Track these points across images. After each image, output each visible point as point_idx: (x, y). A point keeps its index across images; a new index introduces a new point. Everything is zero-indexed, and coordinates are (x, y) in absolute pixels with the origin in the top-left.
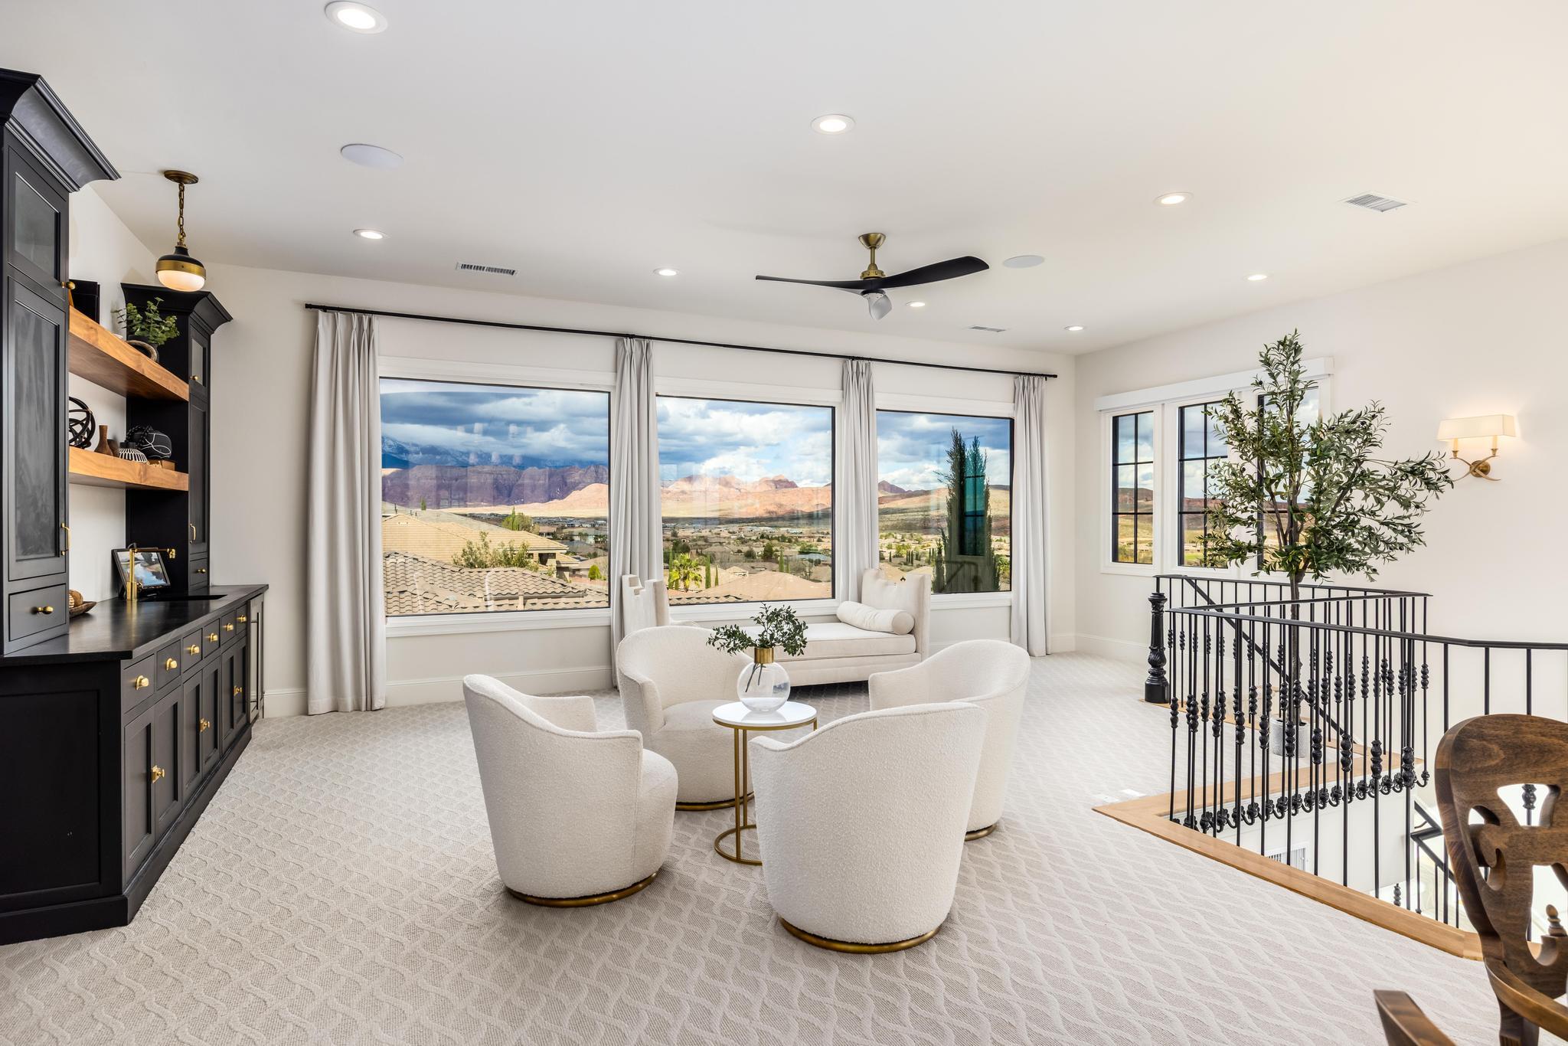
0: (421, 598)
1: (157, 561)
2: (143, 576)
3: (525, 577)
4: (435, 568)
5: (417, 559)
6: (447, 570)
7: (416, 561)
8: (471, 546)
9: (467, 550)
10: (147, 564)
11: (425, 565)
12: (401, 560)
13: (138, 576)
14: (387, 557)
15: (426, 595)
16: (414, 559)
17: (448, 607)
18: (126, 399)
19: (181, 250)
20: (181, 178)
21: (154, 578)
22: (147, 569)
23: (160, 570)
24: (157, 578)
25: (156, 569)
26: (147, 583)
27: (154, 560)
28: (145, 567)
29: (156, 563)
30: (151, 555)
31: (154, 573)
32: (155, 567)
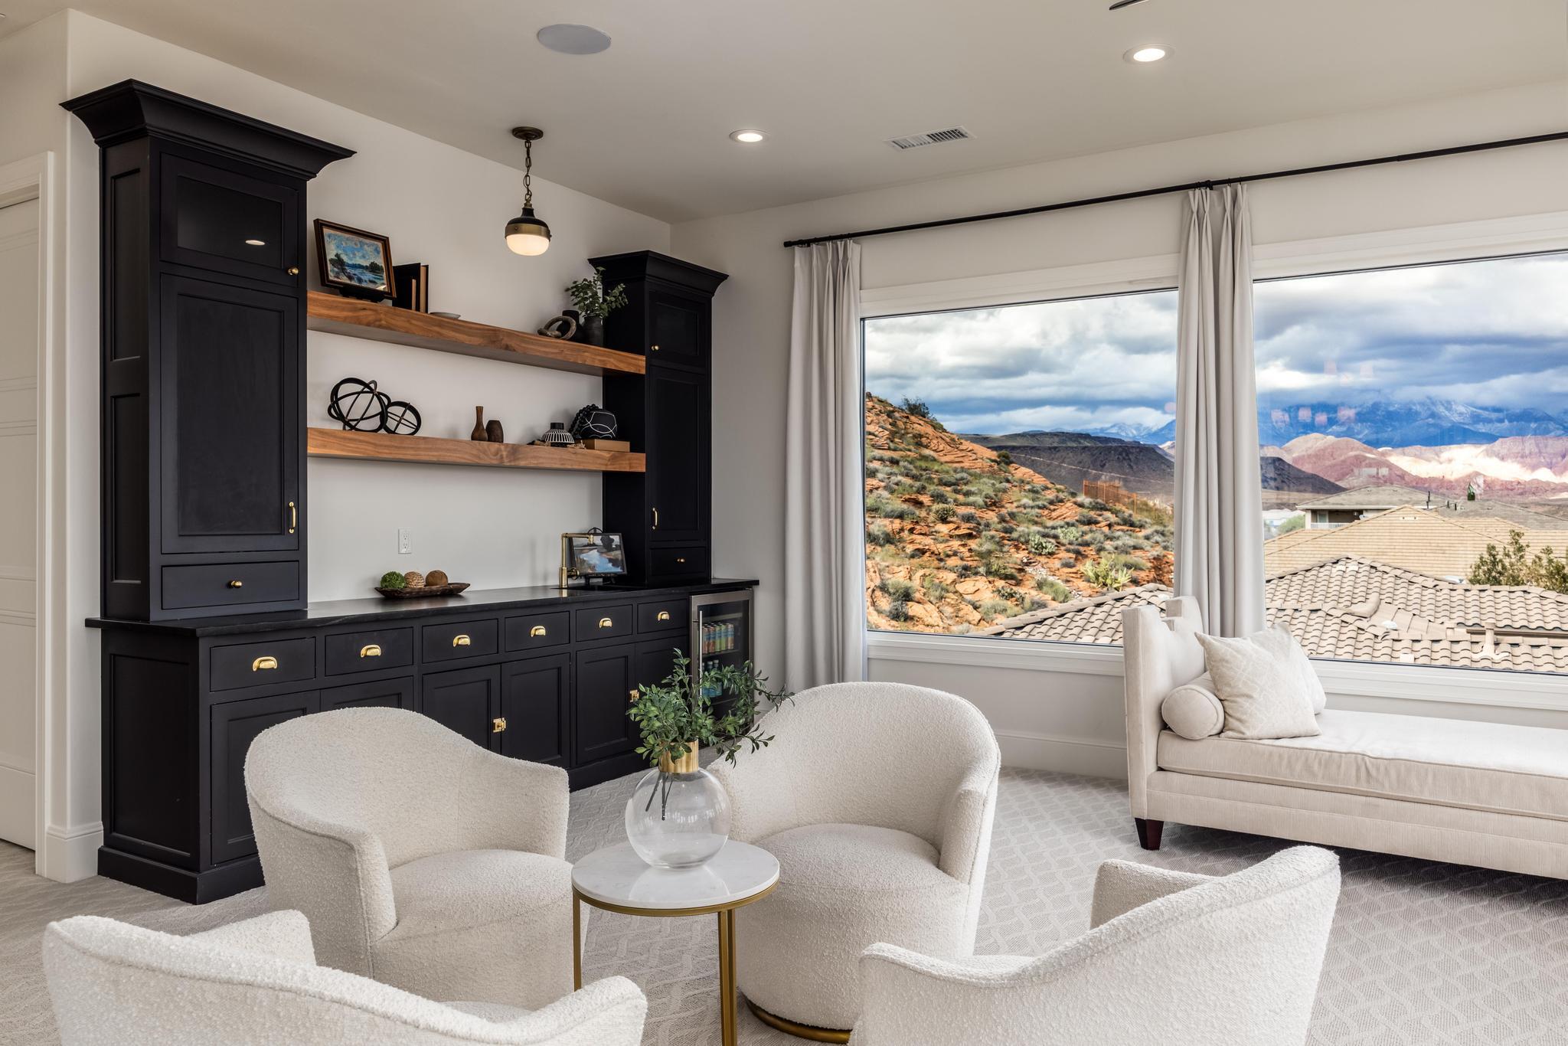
0: (1338, 621)
1: (618, 548)
2: (597, 562)
3: (1544, 602)
4: (1399, 582)
5: (1375, 568)
6: (1416, 585)
7: (1374, 570)
8: (1494, 553)
9: (1486, 556)
10: (605, 550)
11: (1385, 576)
12: (1353, 567)
13: (591, 562)
14: (1334, 563)
15: (1345, 618)
16: (1372, 567)
17: (1373, 637)
18: (601, 378)
19: (528, 211)
20: (527, 134)
21: (610, 565)
22: (604, 555)
23: (620, 557)
24: (613, 565)
25: (615, 555)
26: (599, 570)
27: (614, 546)
28: (602, 553)
29: (616, 549)
30: (613, 540)
31: (610, 560)
32: (613, 553)
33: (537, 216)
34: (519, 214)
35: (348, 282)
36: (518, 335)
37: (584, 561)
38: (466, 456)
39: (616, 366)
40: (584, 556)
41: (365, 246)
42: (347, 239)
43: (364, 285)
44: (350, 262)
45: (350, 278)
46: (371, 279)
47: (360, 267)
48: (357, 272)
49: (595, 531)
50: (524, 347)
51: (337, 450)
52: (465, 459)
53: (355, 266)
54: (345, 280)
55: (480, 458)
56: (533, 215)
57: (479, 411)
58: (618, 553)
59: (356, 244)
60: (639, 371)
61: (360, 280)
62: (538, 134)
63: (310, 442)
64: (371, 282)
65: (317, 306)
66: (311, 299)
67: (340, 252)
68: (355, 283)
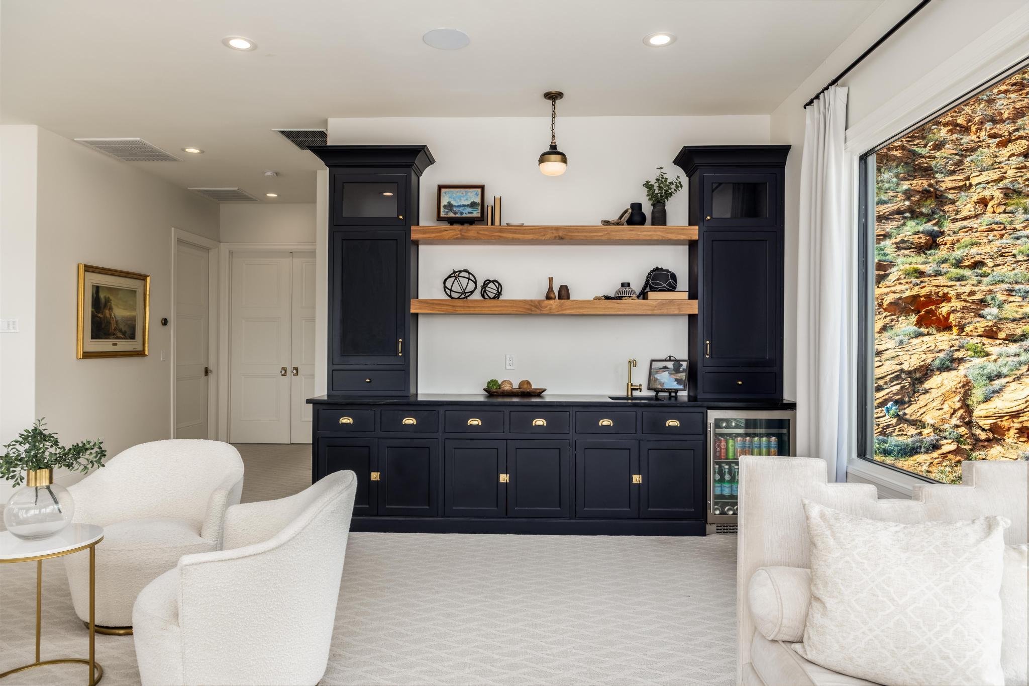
1: (684, 370)
2: (666, 381)
10: (674, 372)
13: (662, 381)
18: (688, 246)
19: (553, 147)
20: (553, 97)
21: (675, 383)
22: (672, 376)
23: (684, 378)
24: (677, 384)
25: (680, 376)
26: (666, 386)
27: (681, 370)
28: (671, 374)
29: (682, 372)
30: (682, 365)
31: (676, 380)
32: (680, 375)
33: (559, 150)
34: (547, 149)
35: (454, 216)
36: (565, 229)
37: (657, 379)
38: (521, 310)
39: (664, 237)
40: (658, 376)
41: (469, 194)
42: (457, 192)
43: (463, 216)
44: (456, 205)
45: (455, 213)
46: (470, 211)
47: (464, 206)
48: (461, 209)
49: (670, 358)
50: (571, 235)
51: (428, 310)
52: (519, 311)
53: (460, 206)
54: (451, 215)
55: (531, 310)
56: (556, 149)
57: (551, 280)
58: (684, 374)
59: (463, 194)
60: (691, 237)
61: (462, 213)
62: (560, 95)
63: (412, 307)
64: (469, 213)
65: (417, 233)
66: (413, 230)
67: (450, 200)
68: (458, 215)
